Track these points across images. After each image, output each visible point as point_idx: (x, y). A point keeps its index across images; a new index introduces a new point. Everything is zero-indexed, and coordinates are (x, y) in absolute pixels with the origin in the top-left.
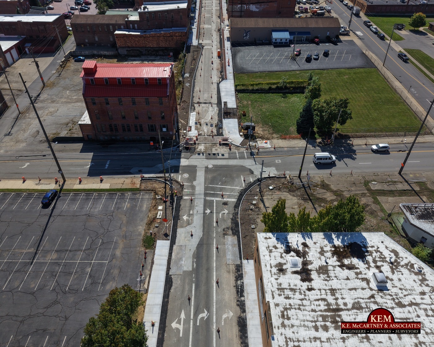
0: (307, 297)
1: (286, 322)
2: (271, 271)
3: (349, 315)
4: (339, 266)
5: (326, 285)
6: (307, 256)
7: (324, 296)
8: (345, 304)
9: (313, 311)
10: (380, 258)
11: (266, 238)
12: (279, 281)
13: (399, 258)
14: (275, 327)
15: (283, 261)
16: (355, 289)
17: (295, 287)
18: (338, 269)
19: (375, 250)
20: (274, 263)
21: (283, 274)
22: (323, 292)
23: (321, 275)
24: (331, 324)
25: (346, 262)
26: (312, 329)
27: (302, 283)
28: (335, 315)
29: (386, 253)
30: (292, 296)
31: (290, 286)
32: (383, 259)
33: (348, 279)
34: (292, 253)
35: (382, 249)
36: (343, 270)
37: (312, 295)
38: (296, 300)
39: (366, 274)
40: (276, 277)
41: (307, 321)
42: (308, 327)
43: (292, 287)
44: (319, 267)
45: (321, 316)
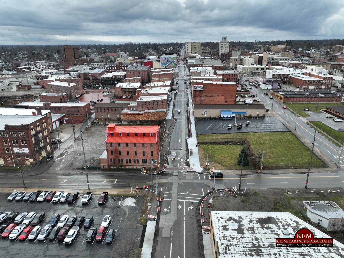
0: (241, 241)
1: (228, 252)
2: (219, 229)
3: (266, 250)
4: (261, 227)
5: (252, 236)
6: (241, 223)
7: (251, 241)
8: (264, 245)
9: (244, 247)
10: (287, 224)
11: (216, 214)
12: (224, 233)
13: (299, 225)
14: (221, 253)
15: (226, 224)
16: (270, 238)
17: (233, 236)
18: (260, 229)
19: (284, 221)
20: (221, 225)
21: (226, 230)
22: (251, 239)
23: (250, 231)
24: (255, 253)
25: (265, 226)
26: (243, 255)
27: (238, 235)
28: (258, 250)
29: (291, 222)
30: (232, 240)
31: (230, 235)
32: (289, 225)
33: (266, 233)
34: (232, 221)
35: (288, 220)
36: (263, 229)
37: (244, 240)
38: (234, 242)
39: (277, 232)
40: (222, 231)
41: (241, 251)
42: (241, 254)
43: (232, 236)
44: (249, 227)
45: (248, 249)
